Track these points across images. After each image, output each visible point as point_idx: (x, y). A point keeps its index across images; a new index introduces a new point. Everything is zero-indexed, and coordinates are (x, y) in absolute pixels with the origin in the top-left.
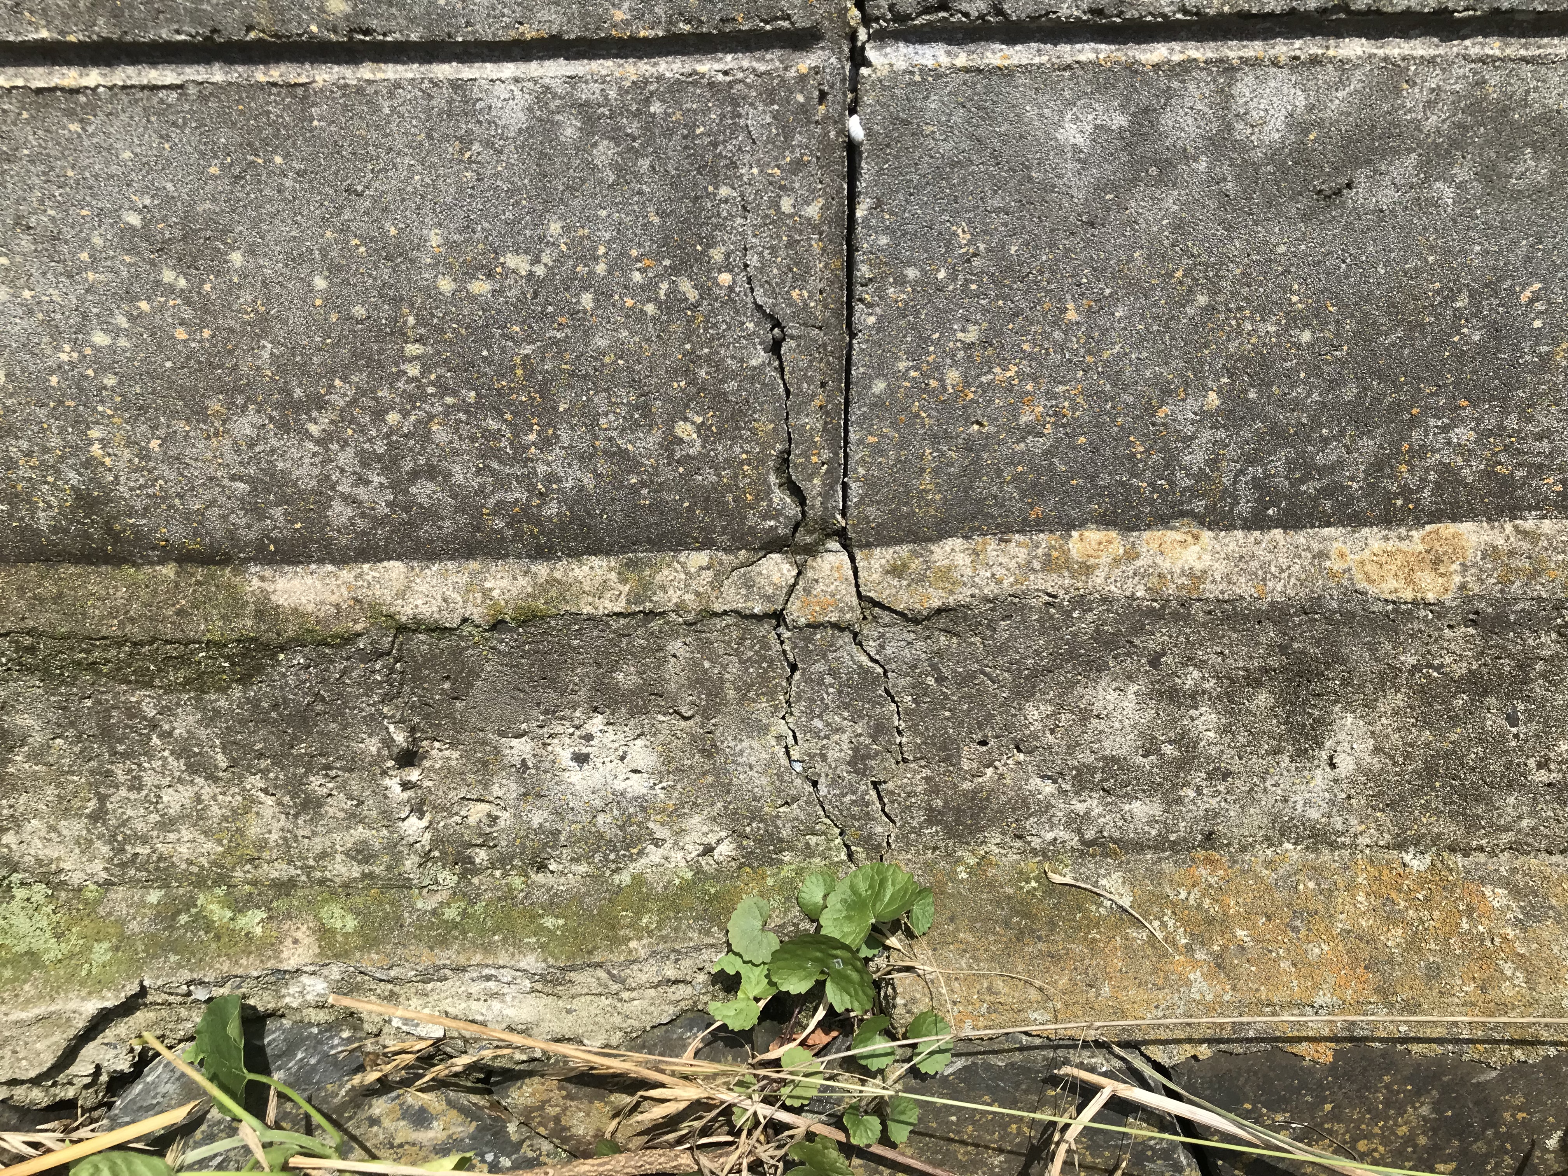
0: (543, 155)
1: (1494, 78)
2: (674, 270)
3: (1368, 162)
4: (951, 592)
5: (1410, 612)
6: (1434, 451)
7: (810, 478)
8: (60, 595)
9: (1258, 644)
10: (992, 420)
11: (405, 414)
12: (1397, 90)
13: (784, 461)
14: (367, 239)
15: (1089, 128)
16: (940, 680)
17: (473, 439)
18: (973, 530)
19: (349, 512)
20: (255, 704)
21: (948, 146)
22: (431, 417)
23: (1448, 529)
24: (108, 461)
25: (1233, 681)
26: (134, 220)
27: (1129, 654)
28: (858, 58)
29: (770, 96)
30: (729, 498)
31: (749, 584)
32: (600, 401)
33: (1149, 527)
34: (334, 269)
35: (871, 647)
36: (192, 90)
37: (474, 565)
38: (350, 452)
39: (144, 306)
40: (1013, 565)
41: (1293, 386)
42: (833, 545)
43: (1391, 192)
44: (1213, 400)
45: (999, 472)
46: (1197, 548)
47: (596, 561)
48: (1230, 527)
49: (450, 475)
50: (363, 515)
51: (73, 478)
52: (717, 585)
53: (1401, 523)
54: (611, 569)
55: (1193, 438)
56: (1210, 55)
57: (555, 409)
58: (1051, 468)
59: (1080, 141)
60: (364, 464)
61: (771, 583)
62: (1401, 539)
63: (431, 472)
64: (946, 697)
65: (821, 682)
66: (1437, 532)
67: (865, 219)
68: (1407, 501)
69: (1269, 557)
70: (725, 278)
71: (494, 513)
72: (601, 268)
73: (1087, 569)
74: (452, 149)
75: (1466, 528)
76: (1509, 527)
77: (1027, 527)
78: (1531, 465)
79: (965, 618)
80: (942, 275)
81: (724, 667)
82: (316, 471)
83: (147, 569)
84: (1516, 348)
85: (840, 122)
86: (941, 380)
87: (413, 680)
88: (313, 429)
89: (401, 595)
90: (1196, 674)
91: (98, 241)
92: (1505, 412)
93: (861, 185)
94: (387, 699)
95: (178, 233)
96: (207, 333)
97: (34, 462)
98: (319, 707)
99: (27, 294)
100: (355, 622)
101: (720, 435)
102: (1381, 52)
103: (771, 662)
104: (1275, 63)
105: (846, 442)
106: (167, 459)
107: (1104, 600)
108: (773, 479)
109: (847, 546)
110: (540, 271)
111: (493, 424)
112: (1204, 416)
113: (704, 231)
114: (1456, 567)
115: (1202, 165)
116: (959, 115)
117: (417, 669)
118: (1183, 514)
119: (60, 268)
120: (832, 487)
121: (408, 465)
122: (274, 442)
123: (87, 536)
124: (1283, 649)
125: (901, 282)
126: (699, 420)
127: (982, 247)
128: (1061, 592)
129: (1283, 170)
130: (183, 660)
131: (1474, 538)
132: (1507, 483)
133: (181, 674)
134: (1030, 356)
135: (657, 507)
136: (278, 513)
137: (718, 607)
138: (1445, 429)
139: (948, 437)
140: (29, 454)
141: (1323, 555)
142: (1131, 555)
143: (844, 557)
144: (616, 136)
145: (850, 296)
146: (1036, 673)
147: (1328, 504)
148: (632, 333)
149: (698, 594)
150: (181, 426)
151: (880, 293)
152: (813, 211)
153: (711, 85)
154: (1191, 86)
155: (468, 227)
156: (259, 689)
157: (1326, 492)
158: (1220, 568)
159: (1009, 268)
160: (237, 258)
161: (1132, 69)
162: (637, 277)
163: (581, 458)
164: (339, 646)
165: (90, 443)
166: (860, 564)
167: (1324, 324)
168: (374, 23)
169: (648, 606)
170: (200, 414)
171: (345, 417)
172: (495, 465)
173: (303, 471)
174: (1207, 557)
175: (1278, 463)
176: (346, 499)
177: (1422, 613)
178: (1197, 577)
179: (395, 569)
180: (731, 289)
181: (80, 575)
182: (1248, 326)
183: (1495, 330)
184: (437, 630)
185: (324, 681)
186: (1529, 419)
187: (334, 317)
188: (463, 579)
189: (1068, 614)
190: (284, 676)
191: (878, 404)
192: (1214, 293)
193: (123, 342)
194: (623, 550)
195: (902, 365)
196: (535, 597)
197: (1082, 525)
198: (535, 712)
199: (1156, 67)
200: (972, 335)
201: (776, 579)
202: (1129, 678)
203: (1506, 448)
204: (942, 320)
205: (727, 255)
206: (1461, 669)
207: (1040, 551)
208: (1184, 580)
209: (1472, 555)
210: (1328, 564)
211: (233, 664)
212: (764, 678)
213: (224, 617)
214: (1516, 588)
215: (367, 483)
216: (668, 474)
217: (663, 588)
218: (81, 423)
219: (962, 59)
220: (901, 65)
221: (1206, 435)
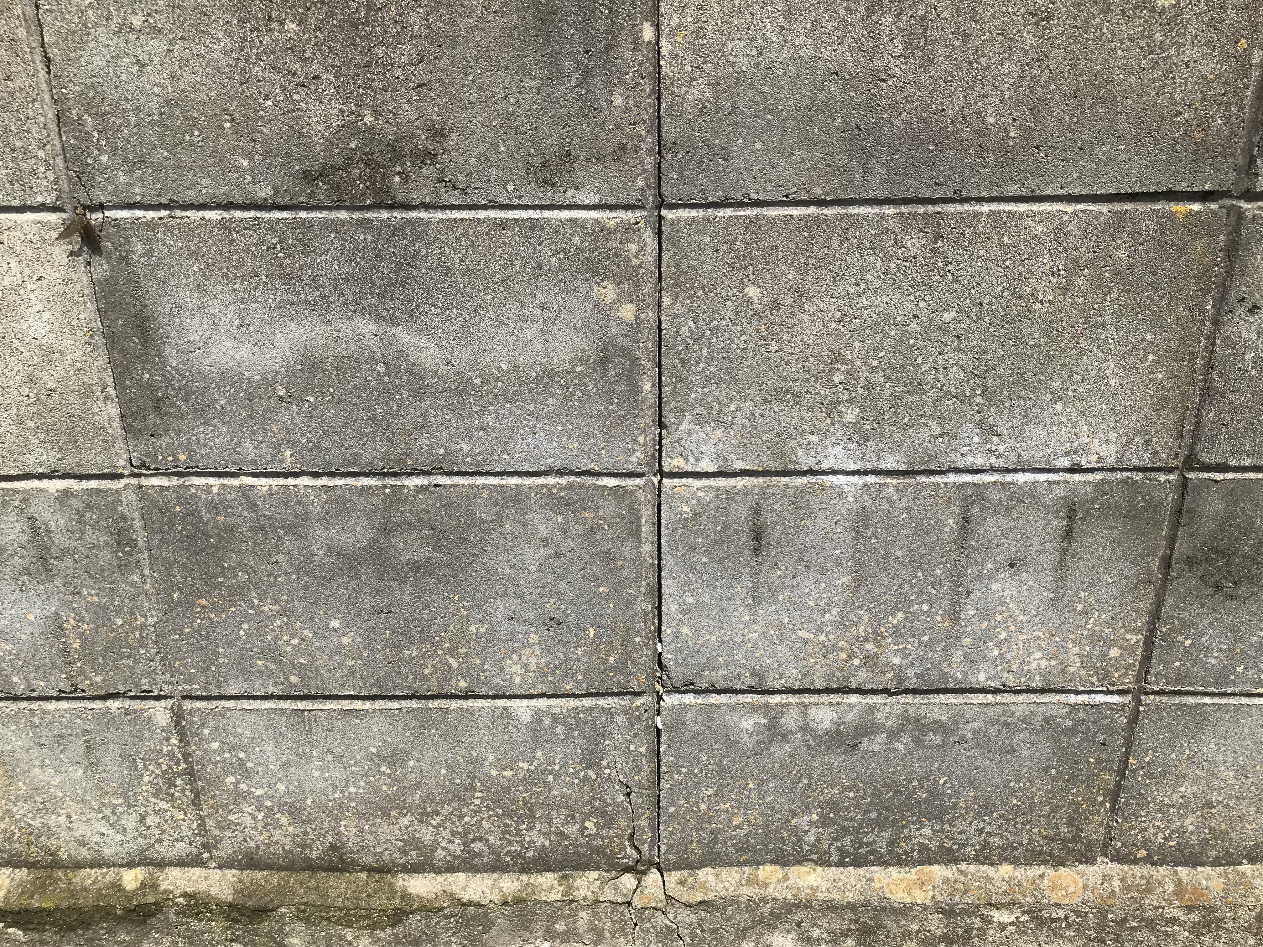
0: (536, 730)
1: (911, 710)
2: (587, 768)
3: (866, 736)
4: (706, 894)
5: (911, 907)
6: (915, 838)
7: (643, 844)
8: (318, 887)
9: (844, 919)
10: (721, 823)
11: (472, 817)
12: (873, 713)
13: (632, 836)
14: (464, 757)
15: (752, 723)
16: (703, 931)
17: (499, 827)
18: (716, 865)
19: (444, 853)
20: (396, 935)
21: (697, 728)
22: (483, 819)
23: (927, 868)
24: (346, 833)
25: (835, 935)
26: (374, 750)
27: (786, 922)
28: (660, 698)
29: (625, 712)
30: (608, 850)
31: (616, 888)
32: (554, 814)
33: (793, 865)
34: (449, 767)
35: (671, 916)
36: (404, 710)
37: (495, 875)
38: (448, 831)
39: (372, 779)
40: (733, 882)
41: (849, 813)
42: (654, 870)
43: (878, 745)
44: (815, 817)
45: (726, 843)
46: (814, 875)
47: (549, 875)
48: (830, 865)
49: (489, 840)
50: (450, 855)
51: (331, 839)
52: (601, 887)
53: (906, 865)
54: (555, 879)
55: (808, 831)
56: (797, 701)
57: (535, 816)
58: (748, 841)
59: (748, 727)
60: (453, 836)
61: (626, 888)
62: (906, 873)
63: (480, 839)
64: (706, 938)
65: (648, 931)
66: (922, 870)
67: (664, 752)
68: (907, 856)
69: (847, 880)
70: (607, 771)
71: (505, 855)
72: (557, 767)
73: (766, 885)
74: (501, 728)
75: (935, 868)
76: (954, 868)
77: (739, 864)
78: (959, 844)
79: (712, 905)
80: (696, 771)
81: (605, 923)
82: (432, 838)
83: (354, 874)
84: (942, 800)
85: (653, 719)
86: (698, 808)
87: (466, 925)
88: (433, 822)
89: (464, 889)
90: (818, 931)
91: (358, 757)
92: (943, 824)
93: (662, 740)
94: (454, 934)
95: (390, 754)
96: (395, 788)
97: (316, 833)
98: (424, 937)
99: (327, 774)
100: (444, 902)
101: (604, 826)
102: (864, 701)
103: (626, 922)
104: (823, 704)
105: (659, 829)
106: (371, 832)
107: (773, 899)
108: (627, 843)
109: (660, 870)
110: (532, 768)
111: (508, 822)
112: (812, 823)
113: (599, 755)
114: (930, 887)
115: (799, 735)
116: (700, 719)
117: (468, 920)
118: (808, 860)
119: (342, 766)
120: (653, 847)
121: (471, 836)
122: (416, 827)
123: (331, 861)
124: (856, 921)
125: (679, 773)
126: (595, 821)
127: (712, 762)
128: (754, 896)
129: (832, 737)
130: (368, 917)
131: (939, 873)
132: (950, 850)
133: (366, 922)
134: (735, 800)
135: (576, 853)
136: (414, 853)
137: (602, 899)
138: (918, 829)
139: (702, 829)
140: (315, 830)
141: (871, 880)
142: (785, 878)
143: (659, 875)
144: (565, 724)
145: (659, 777)
146: (745, 929)
147: (872, 857)
148: (568, 789)
149: (593, 892)
150: (378, 821)
151: (671, 776)
152: (643, 750)
153: (603, 708)
154: (791, 710)
155: (505, 753)
156: (399, 929)
157: (871, 852)
158: (825, 885)
159: (724, 769)
160: (411, 763)
161: (767, 705)
162: (571, 770)
163: (544, 834)
164: (437, 912)
165: (340, 826)
166: (666, 879)
167: (858, 791)
168: (476, 689)
169: (571, 897)
170: (388, 816)
171: (448, 818)
172: (507, 836)
173: (427, 838)
174: (819, 880)
175: (847, 841)
176: (443, 848)
177: (917, 908)
178: (814, 890)
179: (461, 876)
180: (609, 775)
181: (326, 877)
182: (826, 791)
183: (931, 793)
184: (479, 905)
185: (428, 926)
186: (954, 826)
187: (447, 783)
188: (490, 882)
189: (758, 905)
190: (411, 924)
191: (672, 816)
192: (810, 778)
193: (361, 791)
194: (560, 870)
195: (681, 802)
196: (522, 892)
197: (764, 863)
198: (519, 940)
199: (776, 705)
200: (710, 792)
201: (628, 886)
202: (788, 932)
203: (947, 837)
204: (697, 785)
205: (608, 763)
206: (939, 932)
207: (745, 876)
208: (808, 891)
209: (938, 882)
210: (873, 884)
211: (389, 919)
212: (623, 929)
213: (388, 899)
214: (957, 898)
215: (453, 842)
216: (582, 841)
217: (578, 889)
218: (338, 819)
219: (700, 701)
220: (676, 702)
221: (813, 830)
